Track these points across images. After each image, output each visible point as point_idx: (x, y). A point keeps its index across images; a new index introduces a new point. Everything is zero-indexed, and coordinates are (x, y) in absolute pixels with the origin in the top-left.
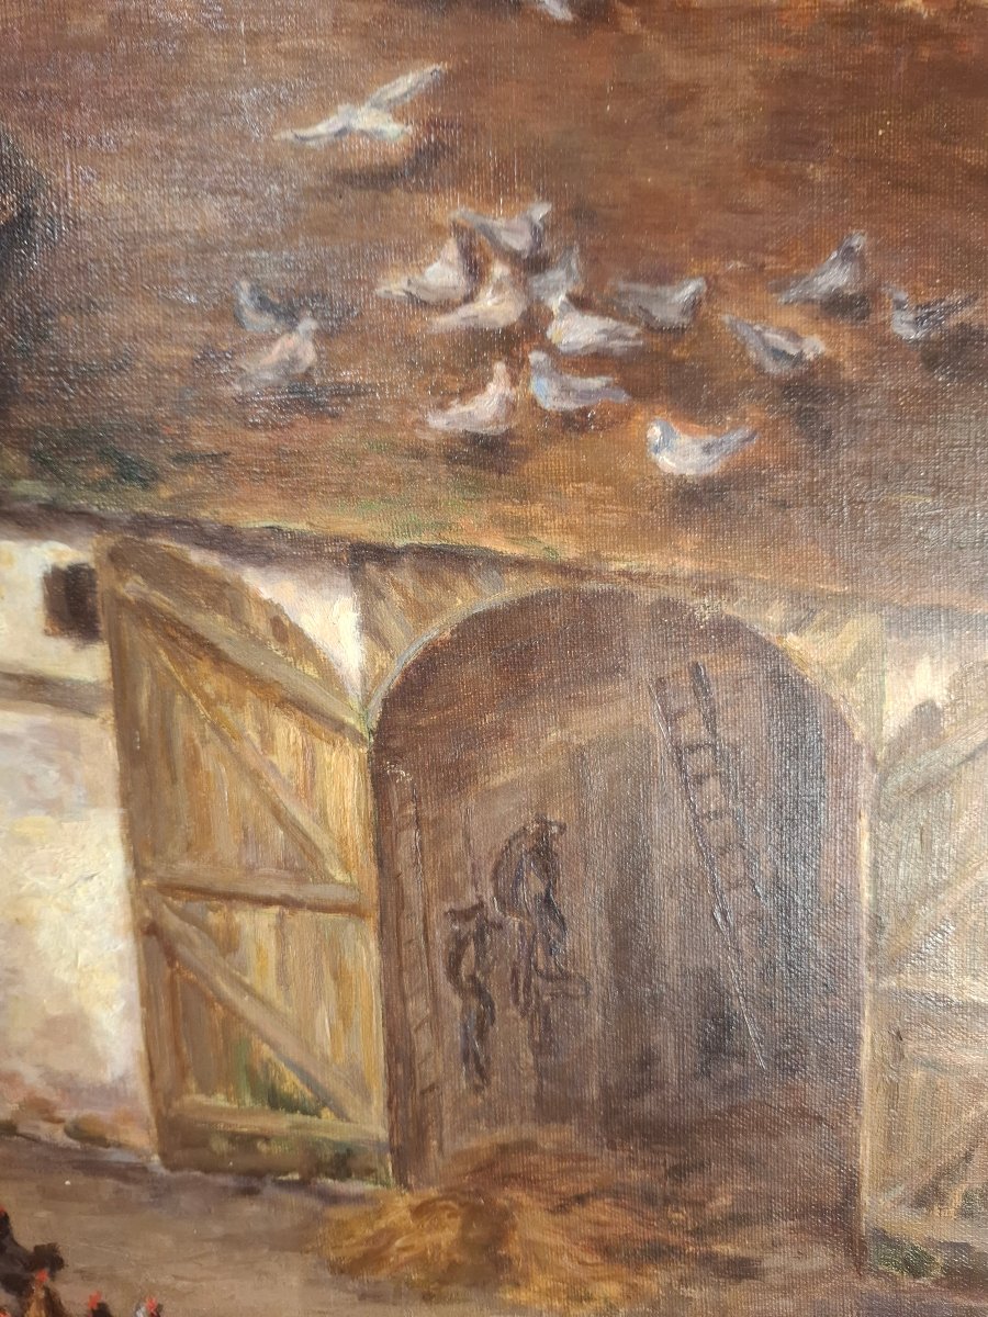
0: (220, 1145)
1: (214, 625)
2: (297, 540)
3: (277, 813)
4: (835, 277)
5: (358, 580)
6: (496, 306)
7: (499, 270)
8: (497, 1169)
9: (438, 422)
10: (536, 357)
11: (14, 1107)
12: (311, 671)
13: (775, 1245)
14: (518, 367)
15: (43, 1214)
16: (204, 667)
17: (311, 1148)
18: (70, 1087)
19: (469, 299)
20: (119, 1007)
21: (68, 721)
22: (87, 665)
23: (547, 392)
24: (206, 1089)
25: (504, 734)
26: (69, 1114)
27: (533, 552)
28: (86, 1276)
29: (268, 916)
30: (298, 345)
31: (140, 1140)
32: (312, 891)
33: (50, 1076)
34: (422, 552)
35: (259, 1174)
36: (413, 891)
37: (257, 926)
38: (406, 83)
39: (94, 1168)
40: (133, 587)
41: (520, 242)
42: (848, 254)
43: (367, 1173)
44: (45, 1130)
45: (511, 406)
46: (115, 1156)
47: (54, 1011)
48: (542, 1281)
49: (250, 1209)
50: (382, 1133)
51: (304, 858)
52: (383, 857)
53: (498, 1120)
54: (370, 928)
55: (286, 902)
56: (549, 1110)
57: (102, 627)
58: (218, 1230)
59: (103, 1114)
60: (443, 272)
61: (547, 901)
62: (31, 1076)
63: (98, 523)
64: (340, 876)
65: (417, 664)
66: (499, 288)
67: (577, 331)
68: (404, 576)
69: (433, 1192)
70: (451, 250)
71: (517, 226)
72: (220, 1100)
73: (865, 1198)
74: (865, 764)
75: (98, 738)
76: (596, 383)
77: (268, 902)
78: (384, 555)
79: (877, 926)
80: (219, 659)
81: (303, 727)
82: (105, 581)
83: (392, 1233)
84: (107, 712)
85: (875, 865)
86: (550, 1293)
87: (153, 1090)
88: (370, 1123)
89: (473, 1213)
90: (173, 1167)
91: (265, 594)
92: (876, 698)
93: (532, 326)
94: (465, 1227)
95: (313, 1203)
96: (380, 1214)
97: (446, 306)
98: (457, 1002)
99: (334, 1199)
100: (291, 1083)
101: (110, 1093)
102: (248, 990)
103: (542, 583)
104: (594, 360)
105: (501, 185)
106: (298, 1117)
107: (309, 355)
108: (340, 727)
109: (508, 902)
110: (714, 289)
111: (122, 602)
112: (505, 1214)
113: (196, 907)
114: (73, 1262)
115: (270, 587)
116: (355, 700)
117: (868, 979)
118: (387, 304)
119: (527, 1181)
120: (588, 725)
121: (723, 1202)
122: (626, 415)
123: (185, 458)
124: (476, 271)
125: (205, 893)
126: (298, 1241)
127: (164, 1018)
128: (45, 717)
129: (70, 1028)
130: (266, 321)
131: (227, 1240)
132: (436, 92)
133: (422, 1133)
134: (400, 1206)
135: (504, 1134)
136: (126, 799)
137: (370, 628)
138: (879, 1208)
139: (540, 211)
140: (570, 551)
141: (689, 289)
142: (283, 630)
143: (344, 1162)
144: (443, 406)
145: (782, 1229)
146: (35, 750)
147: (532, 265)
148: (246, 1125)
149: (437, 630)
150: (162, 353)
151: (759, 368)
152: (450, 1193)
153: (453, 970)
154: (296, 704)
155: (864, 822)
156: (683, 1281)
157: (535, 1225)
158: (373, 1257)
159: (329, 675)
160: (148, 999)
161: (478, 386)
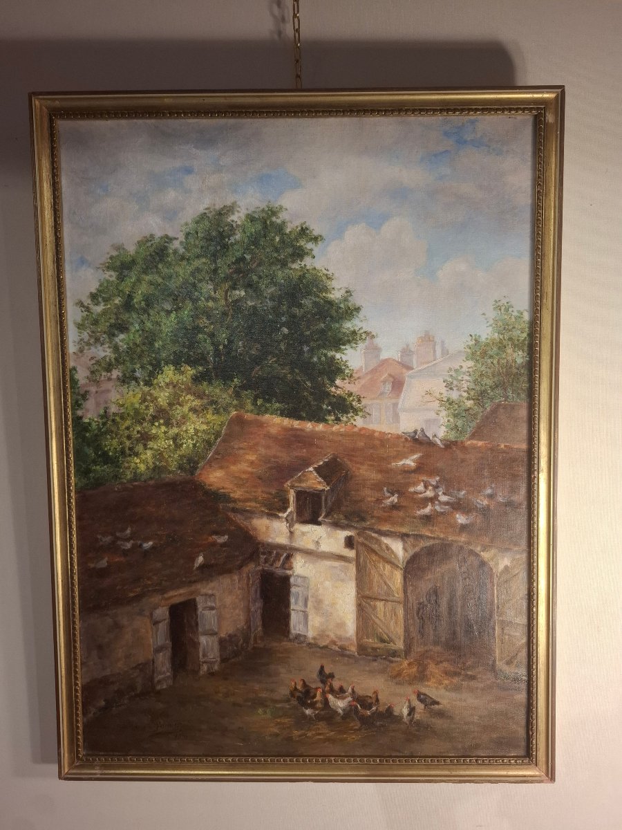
0: (370, 650)
1: (375, 547)
2: (391, 532)
3: (385, 583)
4: (489, 491)
5: (403, 540)
6: (430, 494)
7: (430, 488)
8: (424, 655)
9: (419, 513)
10: (436, 502)
11: (328, 642)
12: (393, 556)
13: (479, 673)
14: (433, 503)
15: (332, 666)
16: (374, 555)
17: (388, 651)
18: (340, 638)
19: (425, 492)
20: (352, 620)
21: (346, 564)
22: (351, 554)
23: (438, 508)
24: (368, 638)
25: (429, 569)
26: (339, 643)
27: (436, 536)
28: (339, 679)
29: (382, 603)
30: (395, 499)
31: (354, 649)
32: (391, 598)
33: (336, 635)
34: (414, 535)
35: (377, 656)
36: (410, 599)
37: (380, 605)
38: (416, 456)
39: (343, 655)
40: (361, 540)
41: (434, 483)
42: (491, 488)
43: (399, 656)
44: (334, 647)
45: (432, 510)
46: (348, 653)
47: (339, 622)
48: (433, 680)
49: (375, 664)
50: (403, 647)
51: (389, 592)
52: (405, 592)
53: (425, 645)
54: (402, 605)
55: (386, 600)
56: (436, 643)
57: (355, 547)
58: (367, 669)
59: (346, 643)
60: (420, 488)
61: (436, 602)
62: (332, 636)
63: (356, 528)
64: (397, 595)
65: (413, 556)
66: (430, 490)
67: (444, 498)
68: (411, 539)
69: (412, 660)
70: (422, 484)
71: (433, 481)
72: (370, 640)
73: (497, 663)
74: (495, 576)
75: (352, 568)
76: (447, 507)
77: (383, 600)
78: (407, 535)
79: (498, 607)
80: (376, 553)
81: (392, 567)
82: (356, 538)
83: (403, 670)
84: (354, 563)
85: (497, 596)
86: (435, 683)
87: (357, 638)
88: (400, 645)
89: (420, 664)
90: (360, 655)
91: (385, 541)
92: (497, 564)
93: (436, 497)
94: (418, 668)
95: (387, 663)
96: (401, 665)
97: (421, 493)
98: (418, 621)
99: (392, 662)
100: (385, 637)
101: (348, 639)
102: (378, 618)
103: (437, 541)
104: (447, 503)
105: (432, 473)
106: (386, 644)
107: (396, 501)
108: (398, 567)
109: (429, 601)
110: (468, 493)
111: (358, 542)
112: (426, 665)
113: (369, 601)
114: (337, 676)
115: (386, 540)
116: (401, 561)
117: (497, 617)
118: (411, 493)
119: (431, 658)
120: (445, 568)
121: (469, 663)
122: (452, 513)
123: (372, 517)
124: (426, 487)
125: (370, 598)
126: (383, 671)
127: (361, 623)
128: (343, 563)
129: (341, 625)
130: (389, 494)
131: (370, 672)
132: (421, 458)
133: (410, 648)
134: (406, 663)
135: (426, 648)
136: (356, 579)
137: (405, 549)
138: (500, 664)
139: (438, 478)
140: (442, 536)
141: (463, 492)
142: (388, 548)
143: (395, 654)
144: (419, 510)
145: (481, 669)
146: (341, 570)
147: (436, 487)
148: (376, 646)
149: (417, 549)
150: (369, 499)
151: (476, 506)
152: (416, 660)
153: (418, 614)
154: (389, 562)
155: (495, 587)
156: (462, 680)
157: (432, 668)
158: (399, 674)
159: (396, 556)
160: (358, 619)
161: (426, 507)
